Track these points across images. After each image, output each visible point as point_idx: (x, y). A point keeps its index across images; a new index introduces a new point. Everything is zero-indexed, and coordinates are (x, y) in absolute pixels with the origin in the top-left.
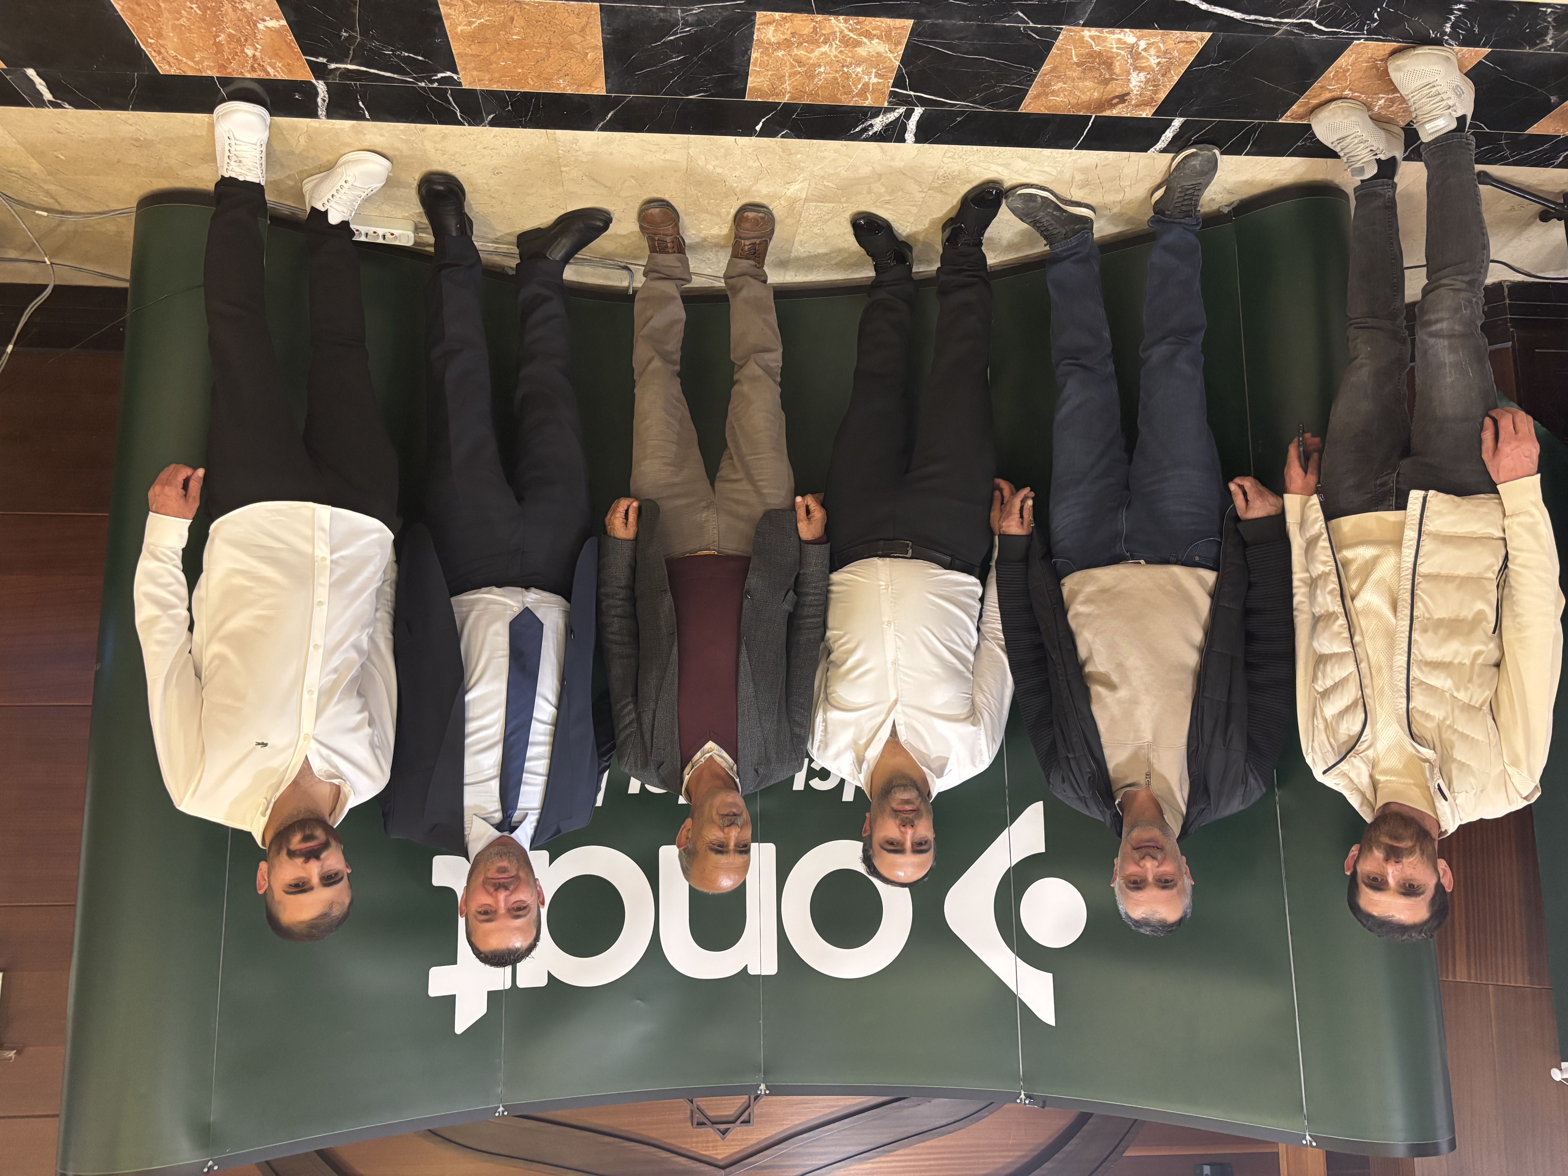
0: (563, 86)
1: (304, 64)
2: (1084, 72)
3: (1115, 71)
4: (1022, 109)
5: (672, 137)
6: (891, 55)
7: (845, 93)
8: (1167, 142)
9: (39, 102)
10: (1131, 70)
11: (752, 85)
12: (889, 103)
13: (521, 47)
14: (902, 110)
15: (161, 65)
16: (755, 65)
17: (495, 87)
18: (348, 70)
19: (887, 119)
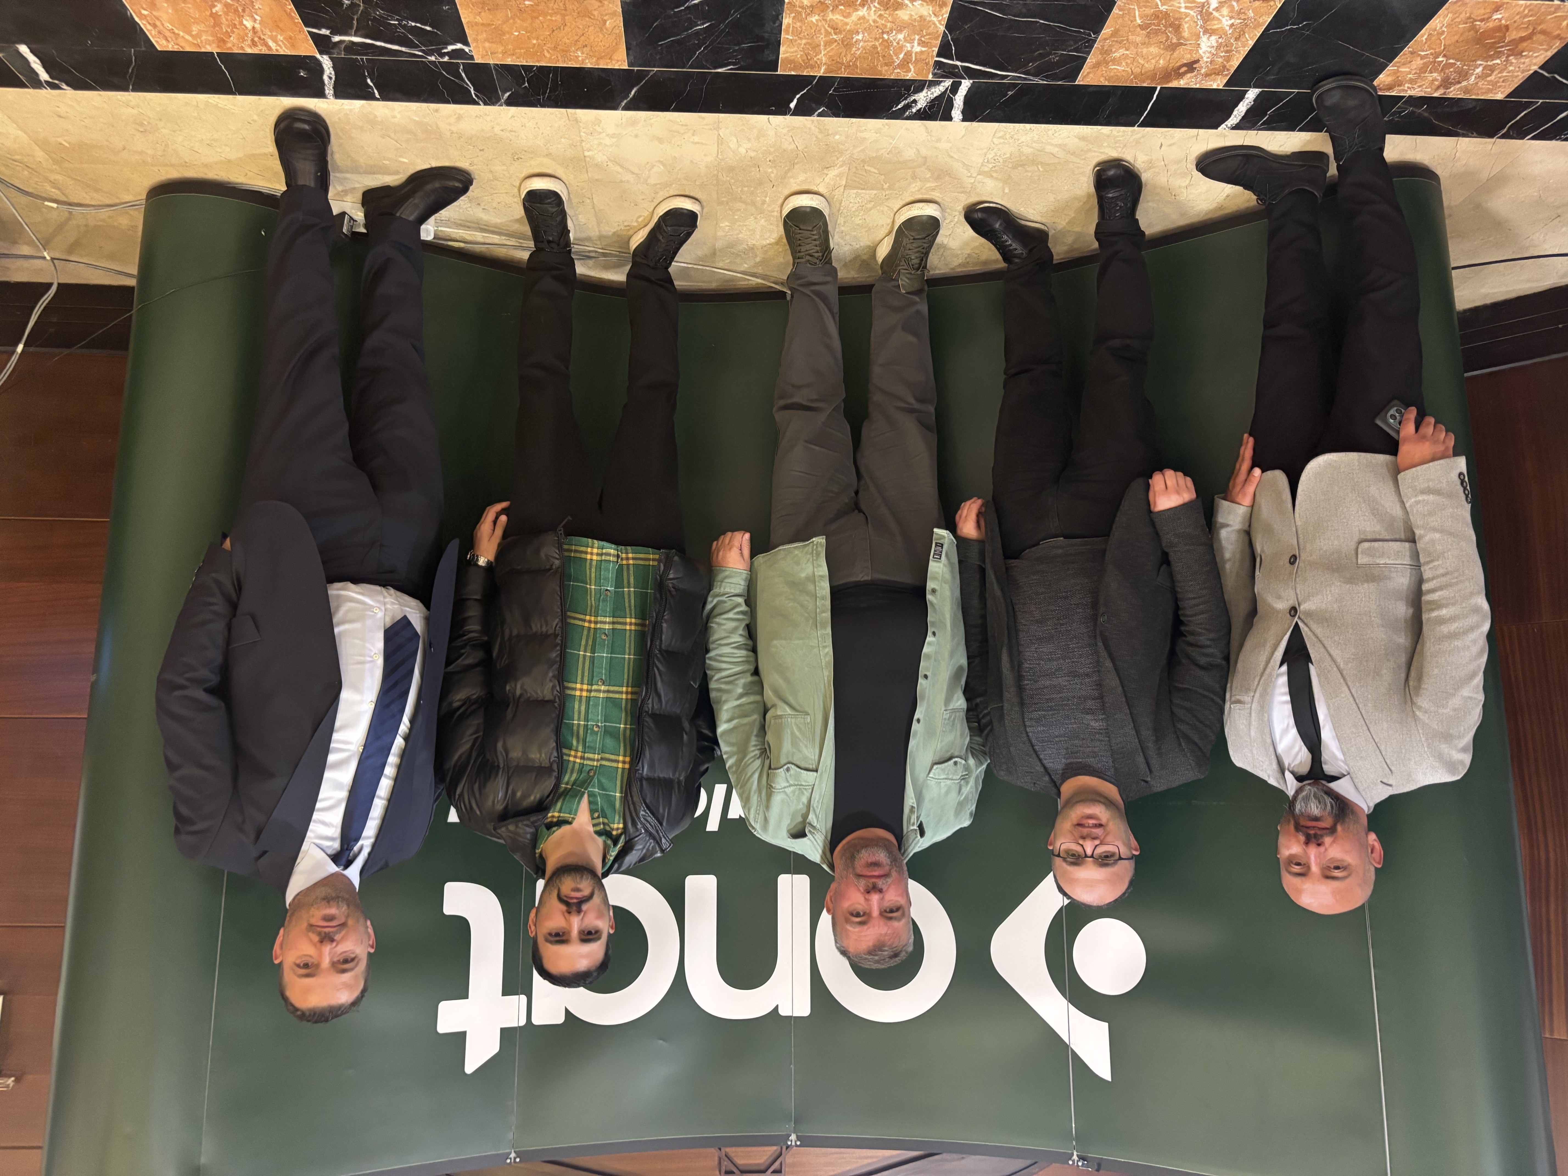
0: (582, 59)
1: (307, 36)
2: (1148, 35)
3: (1183, 34)
4: (1080, 81)
5: (700, 117)
6: (934, 19)
7: (886, 64)
8: (1240, 118)
9: (36, 83)
10: (1201, 33)
11: (785, 56)
12: (934, 75)
13: (535, 15)
14: (948, 83)
15: (158, 40)
16: (787, 33)
17: (509, 61)
18: (353, 43)
19: (932, 94)
